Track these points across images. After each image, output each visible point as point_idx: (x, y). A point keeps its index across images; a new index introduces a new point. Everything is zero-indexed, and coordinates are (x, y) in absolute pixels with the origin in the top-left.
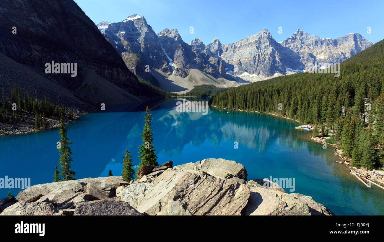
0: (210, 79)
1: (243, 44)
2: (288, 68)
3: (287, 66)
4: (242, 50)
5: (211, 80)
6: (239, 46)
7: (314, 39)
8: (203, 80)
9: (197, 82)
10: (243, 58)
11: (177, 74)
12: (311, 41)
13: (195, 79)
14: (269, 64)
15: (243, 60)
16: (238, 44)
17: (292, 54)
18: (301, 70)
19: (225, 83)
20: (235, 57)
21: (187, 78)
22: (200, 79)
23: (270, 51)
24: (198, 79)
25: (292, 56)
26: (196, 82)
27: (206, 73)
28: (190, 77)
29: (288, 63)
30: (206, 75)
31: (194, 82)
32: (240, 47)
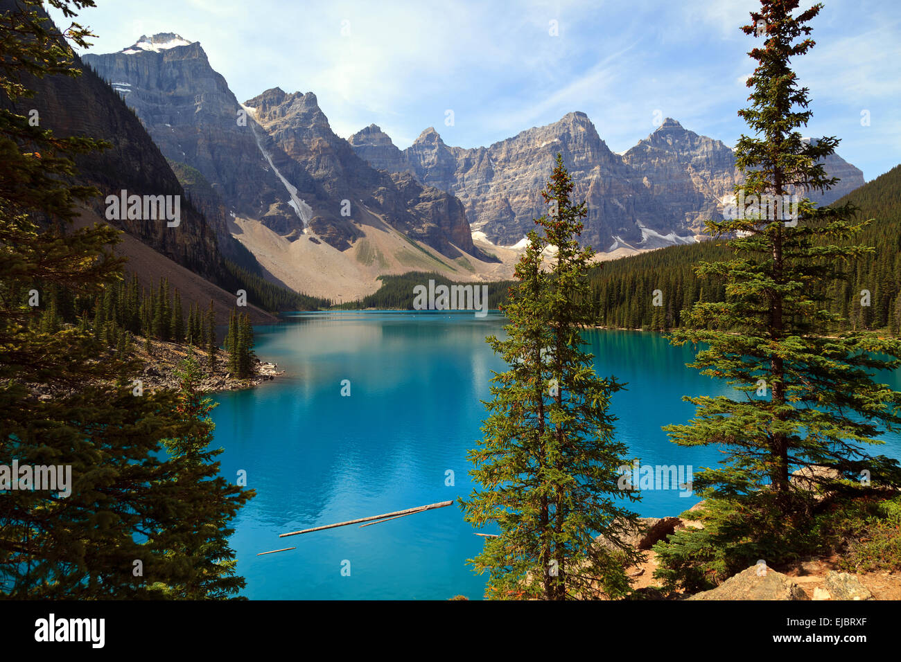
0: (425, 254)
1: (514, 153)
2: (647, 230)
3: (643, 224)
4: (512, 171)
5: (428, 258)
6: (502, 156)
7: (711, 148)
8: (406, 258)
9: (388, 266)
10: (517, 194)
11: (317, 237)
12: (703, 153)
13: (380, 257)
14: (596, 214)
15: (515, 200)
16: (500, 152)
17: (655, 188)
18: (681, 236)
19: (472, 270)
20: (492, 189)
21: (351, 252)
22: (395, 255)
23: (595, 176)
24: (389, 256)
25: (655, 194)
26: (384, 264)
27: (412, 238)
28: (362, 247)
29: (647, 213)
30: (413, 244)
31: (376, 263)
32: (507, 160)
